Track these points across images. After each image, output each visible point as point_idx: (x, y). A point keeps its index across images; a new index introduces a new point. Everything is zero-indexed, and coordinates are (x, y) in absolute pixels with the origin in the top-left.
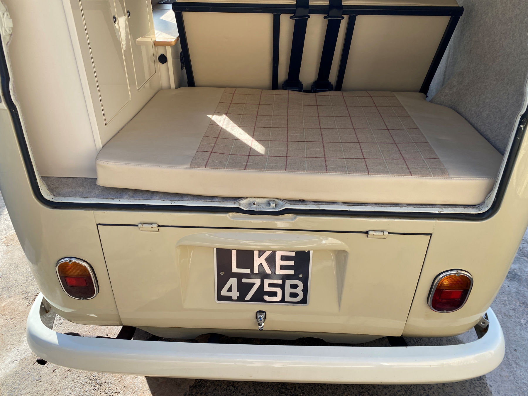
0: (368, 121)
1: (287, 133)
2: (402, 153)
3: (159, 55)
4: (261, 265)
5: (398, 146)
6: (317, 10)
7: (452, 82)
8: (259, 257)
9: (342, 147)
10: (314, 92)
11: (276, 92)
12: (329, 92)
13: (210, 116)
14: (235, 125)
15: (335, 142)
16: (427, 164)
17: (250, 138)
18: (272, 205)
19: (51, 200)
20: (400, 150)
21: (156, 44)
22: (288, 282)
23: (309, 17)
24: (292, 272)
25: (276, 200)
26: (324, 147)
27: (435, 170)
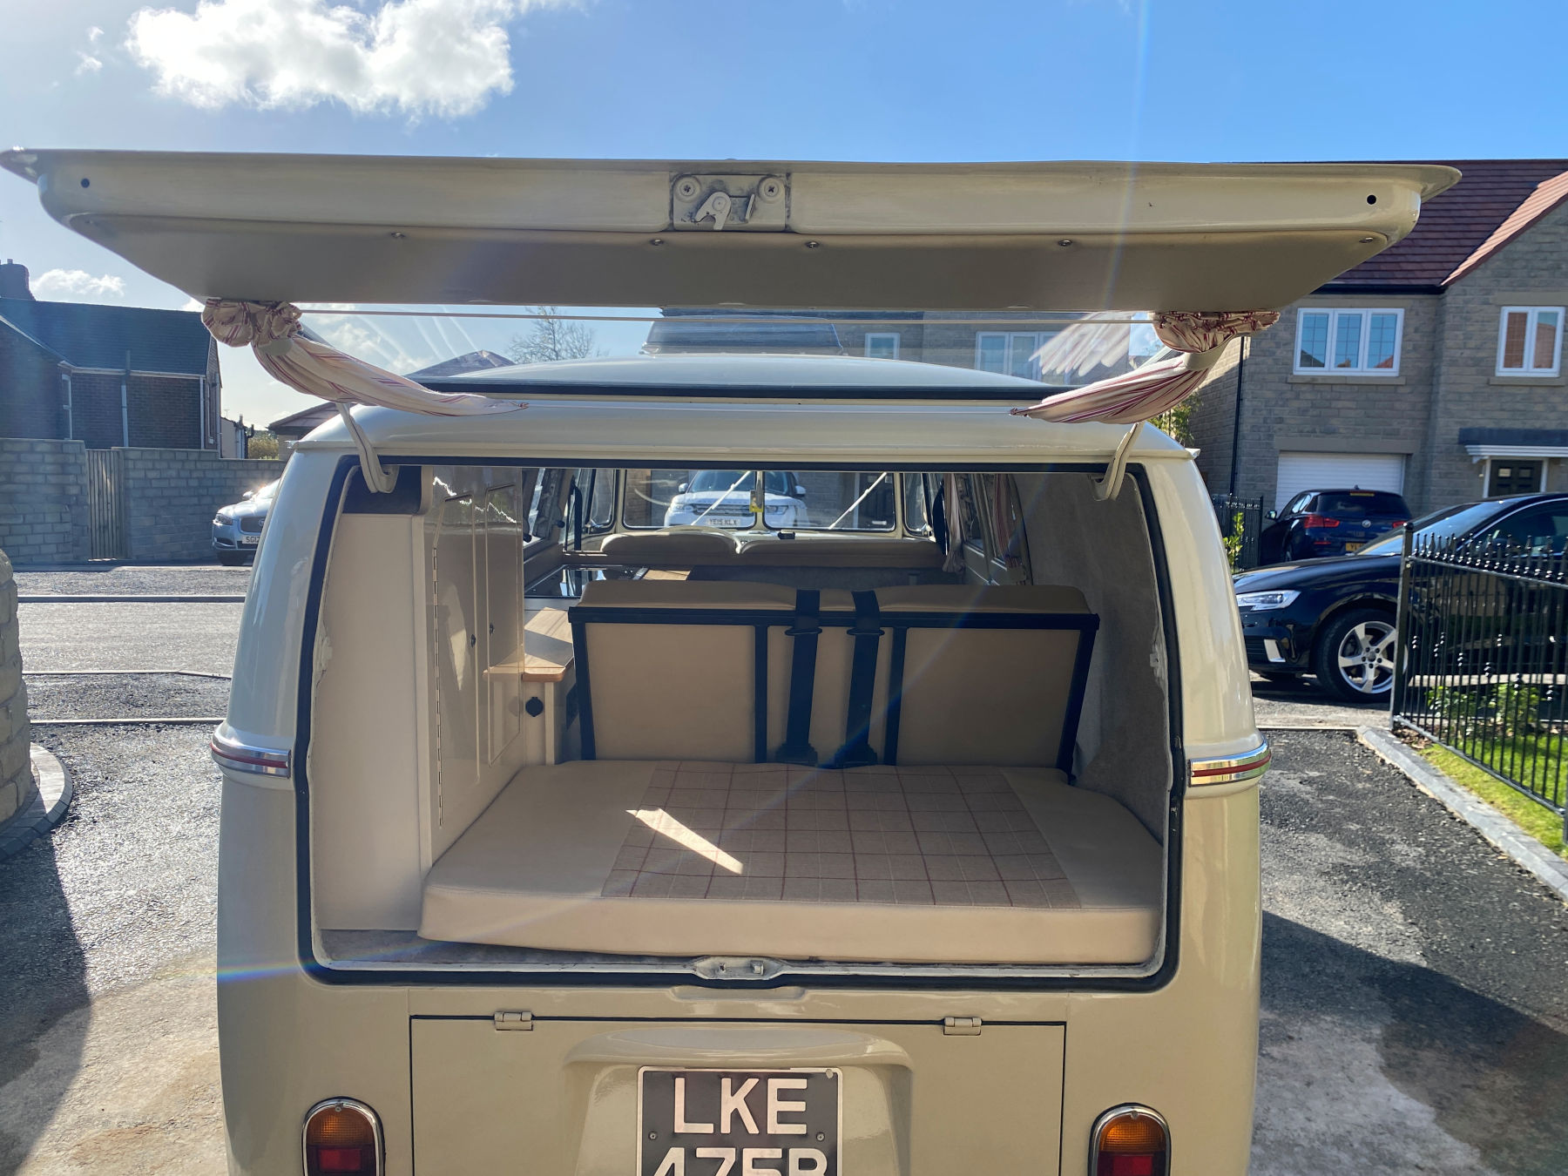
1: (786, 838)
2: (1000, 871)
3: (529, 699)
4: (736, 1116)
5: (995, 859)
6: (836, 620)
8: (733, 1095)
9: (889, 860)
10: (841, 767)
11: (763, 767)
12: (869, 767)
13: (633, 812)
14: (683, 827)
15: (877, 853)
16: (1044, 888)
17: (715, 848)
18: (757, 969)
19: (328, 966)
20: (998, 866)
21: (525, 678)
22: (795, 1154)
23: (821, 631)
24: (800, 1129)
25: (765, 960)
26: (855, 861)
27: (1056, 897)
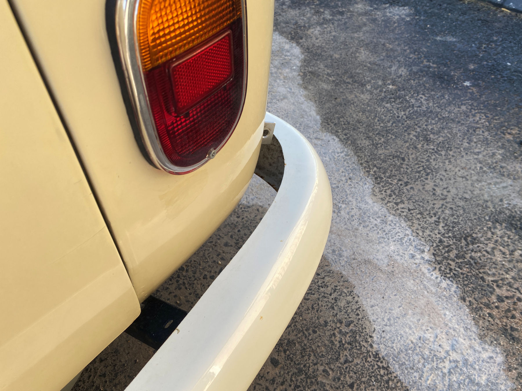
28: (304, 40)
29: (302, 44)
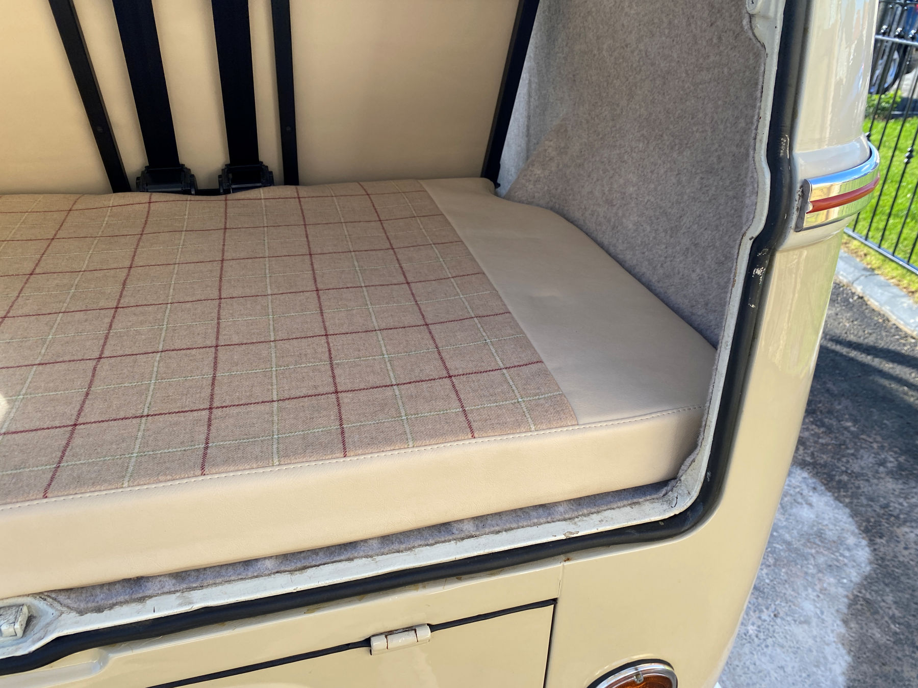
0: (356, 263)
1: (111, 326)
2: (443, 355)
5: (433, 332)
7: (546, 150)
9: (273, 355)
11: (115, 199)
15: (254, 341)
16: (514, 388)
20: (439, 345)
25: (29, 600)
26: (215, 363)
27: (537, 405)
28: (883, 541)
29: (876, 547)
